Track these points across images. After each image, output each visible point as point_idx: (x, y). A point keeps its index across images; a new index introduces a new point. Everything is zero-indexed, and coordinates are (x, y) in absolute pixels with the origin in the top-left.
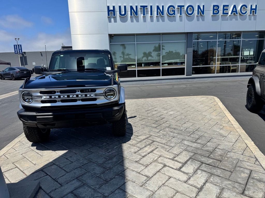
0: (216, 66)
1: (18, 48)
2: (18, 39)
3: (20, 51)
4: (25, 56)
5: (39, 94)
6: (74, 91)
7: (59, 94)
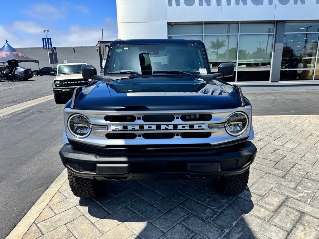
0: (315, 69)
1: (47, 41)
2: (47, 31)
3: (50, 45)
4: (55, 52)
5: (103, 122)
6: (170, 118)
7: (141, 122)
